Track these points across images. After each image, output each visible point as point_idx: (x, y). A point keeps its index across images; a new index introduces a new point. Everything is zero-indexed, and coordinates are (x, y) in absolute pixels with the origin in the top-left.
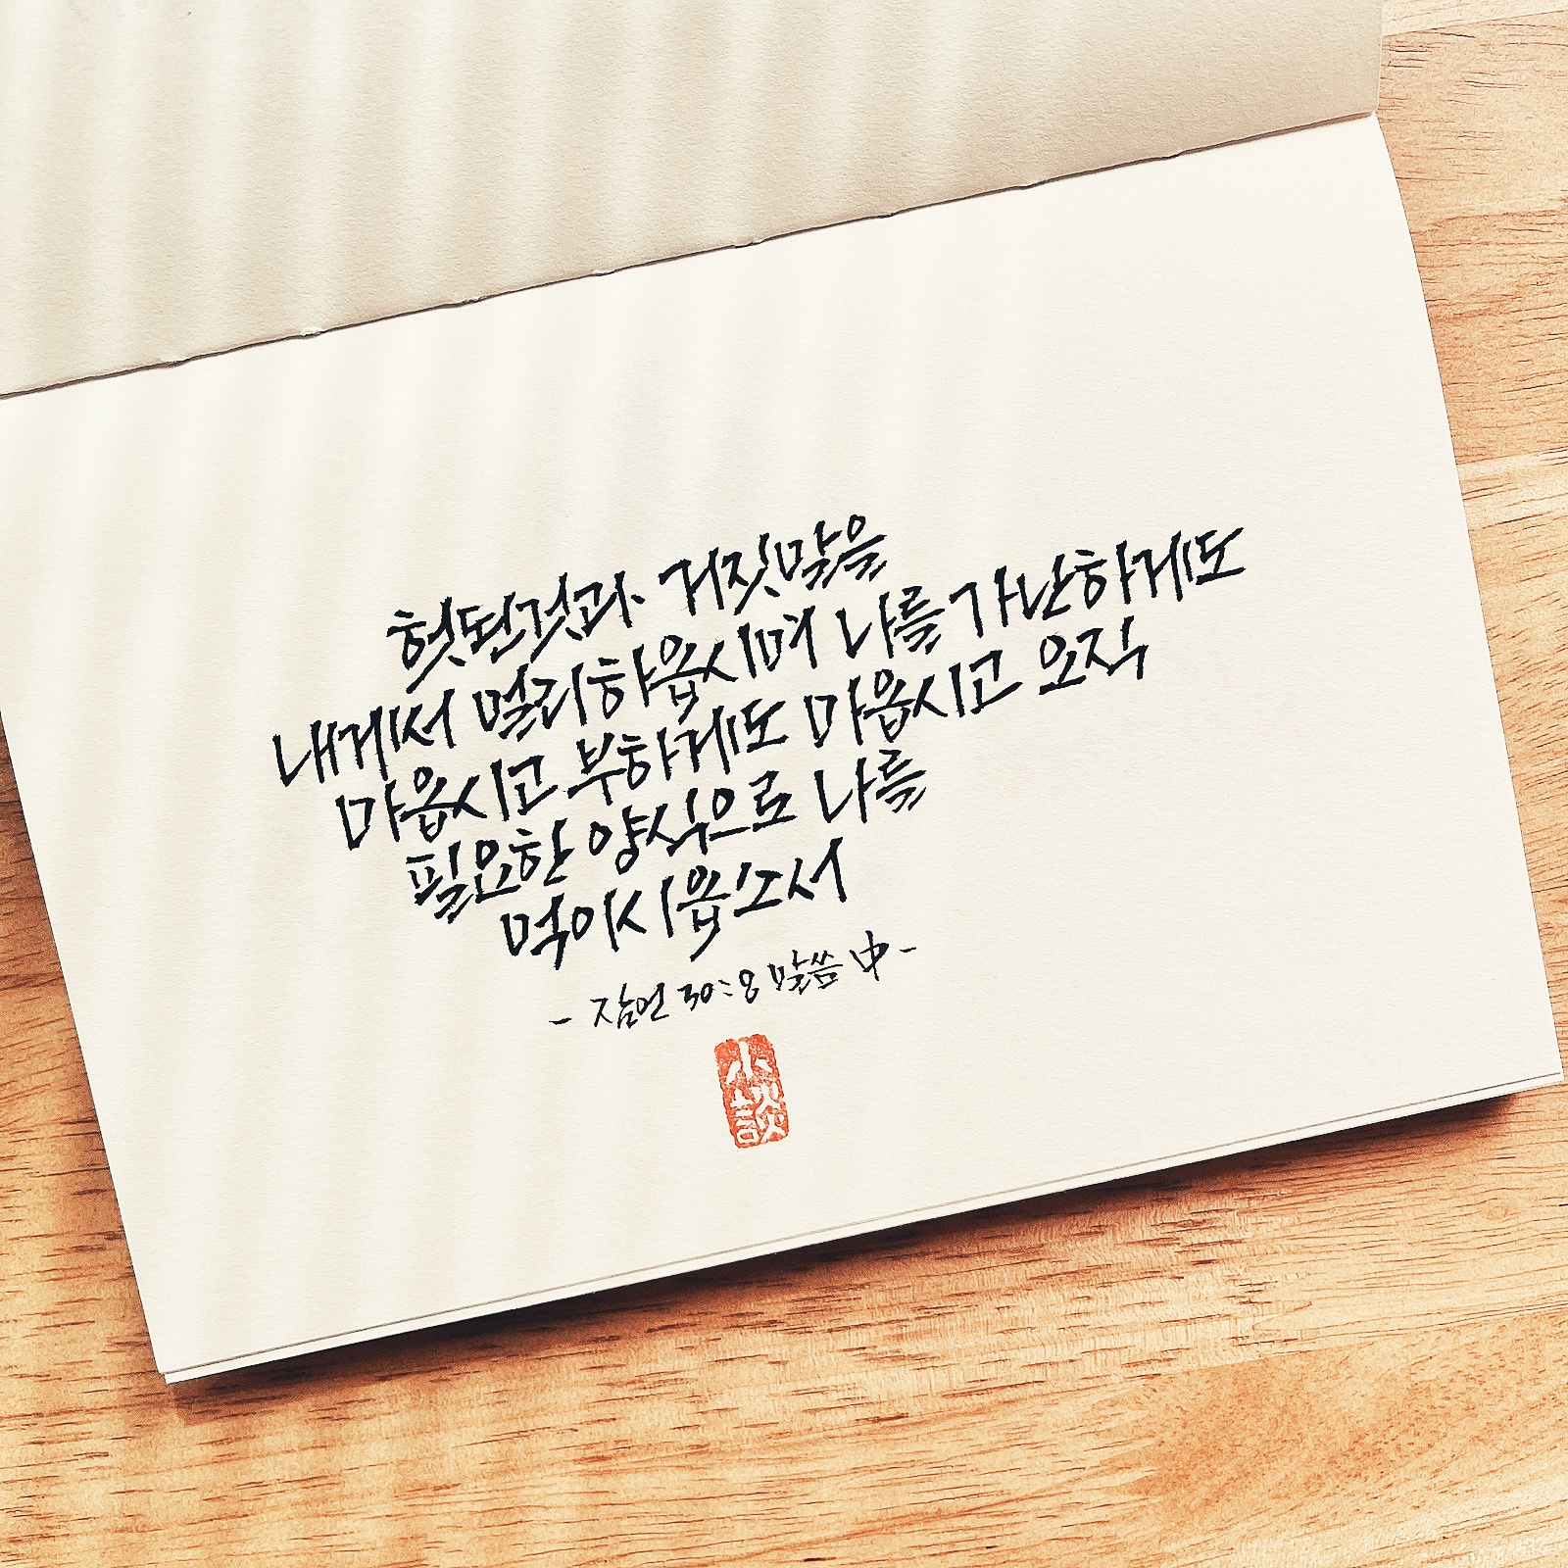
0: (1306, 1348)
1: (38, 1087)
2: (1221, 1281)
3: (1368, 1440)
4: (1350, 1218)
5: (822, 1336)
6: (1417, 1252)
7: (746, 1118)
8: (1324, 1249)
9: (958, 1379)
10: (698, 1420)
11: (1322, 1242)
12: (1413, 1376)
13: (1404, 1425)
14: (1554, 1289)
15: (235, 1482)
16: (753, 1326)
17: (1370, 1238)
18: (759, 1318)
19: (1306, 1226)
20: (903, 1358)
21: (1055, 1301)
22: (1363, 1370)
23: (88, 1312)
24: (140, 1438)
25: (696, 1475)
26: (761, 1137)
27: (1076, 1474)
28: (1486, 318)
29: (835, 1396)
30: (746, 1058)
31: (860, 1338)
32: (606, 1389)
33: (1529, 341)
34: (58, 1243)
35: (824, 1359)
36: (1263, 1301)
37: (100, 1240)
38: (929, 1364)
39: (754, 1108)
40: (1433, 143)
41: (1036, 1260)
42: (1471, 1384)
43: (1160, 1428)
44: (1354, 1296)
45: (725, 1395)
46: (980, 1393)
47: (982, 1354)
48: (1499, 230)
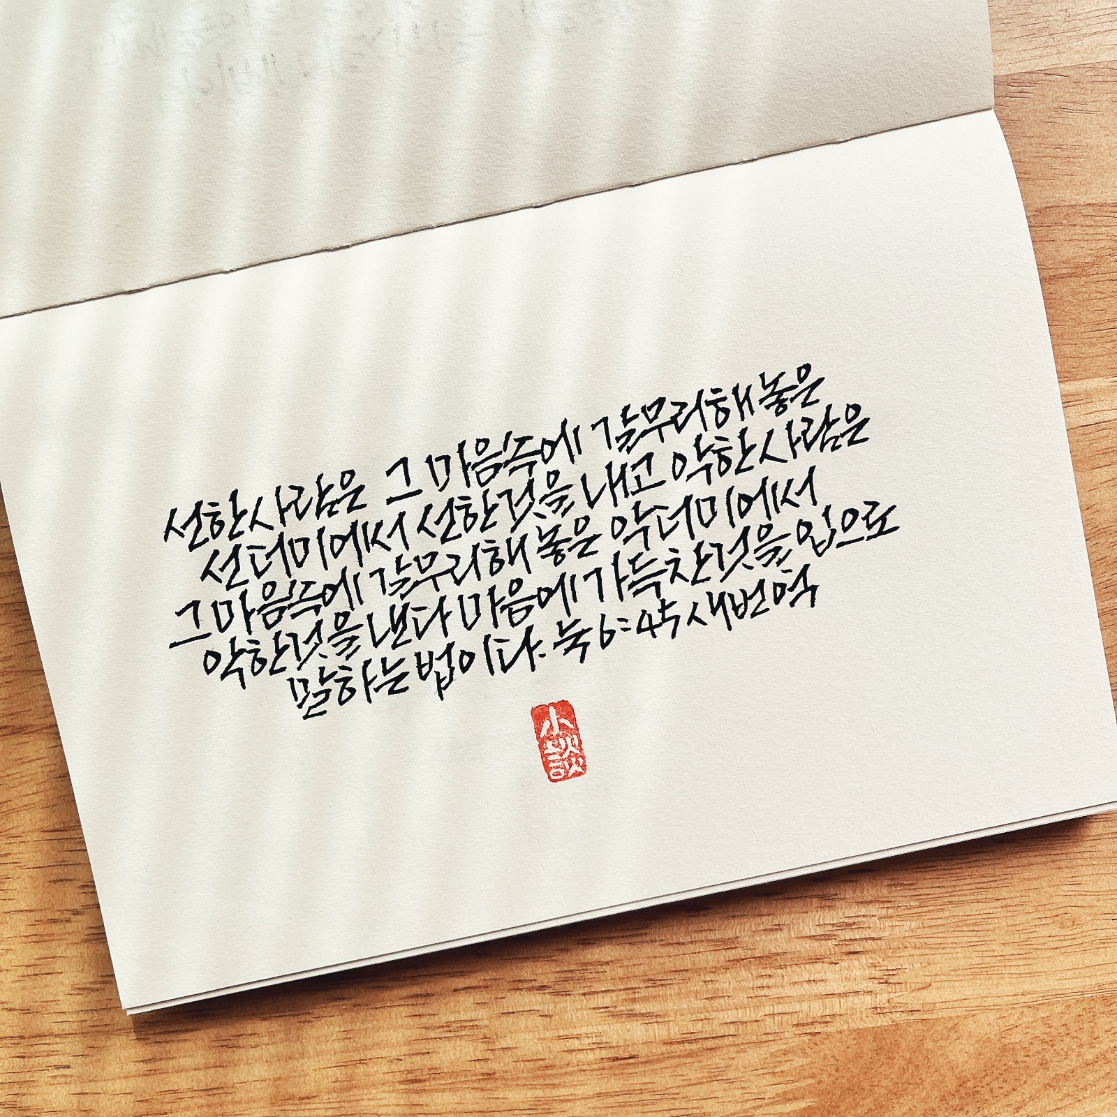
0: (926, 1017)
1: (26, 806)
2: (866, 967)
3: (970, 1084)
4: (960, 924)
5: (577, 997)
6: (1007, 950)
8: (941, 946)
9: (675, 1031)
10: (489, 1055)
11: (939, 941)
12: (1003, 1039)
13: (996, 1073)
14: (1107, 979)
15: (158, 1090)
16: (529, 989)
17: (974, 939)
18: (533, 983)
19: (928, 929)
20: (635, 1015)
21: (747, 977)
22: (967, 1034)
23: (58, 965)
24: (92, 1056)
25: (486, 1094)
27: (759, 1102)
28: (1072, 279)
29: (587, 1041)
31: (606, 1000)
32: (423, 1031)
33: (1103, 296)
34: (39, 916)
35: (579, 1014)
36: (895, 982)
37: (67, 915)
38: (654, 1020)
40: (1037, 152)
41: (733, 948)
42: (1045, 1046)
43: (819, 1071)
44: (962, 980)
45: (508, 1038)
46: (690, 1042)
47: (692, 1014)
48: (1084, 216)
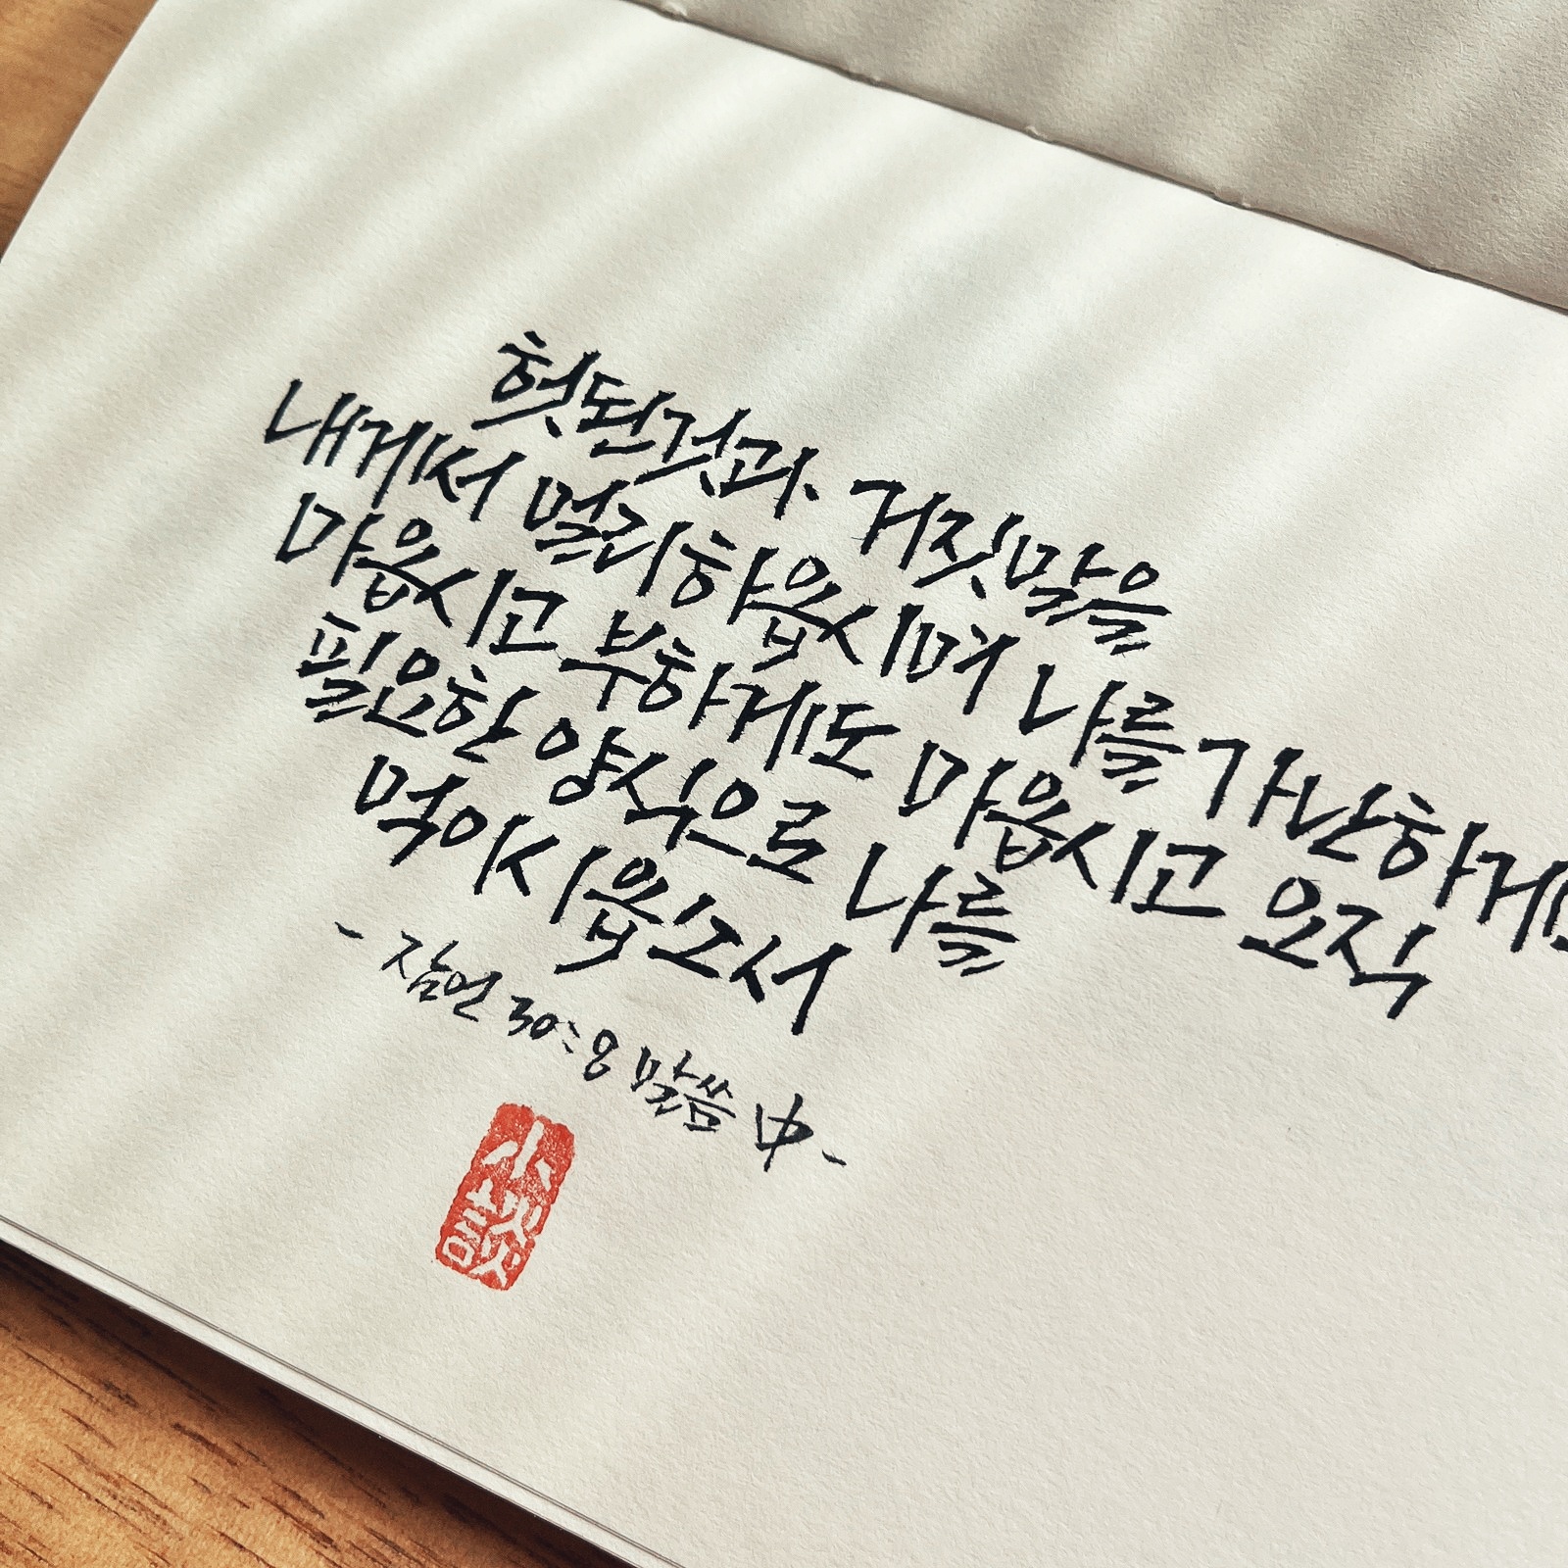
7: (473, 1226)
26: (474, 1265)
30: (531, 1146)
39: (493, 1220)
